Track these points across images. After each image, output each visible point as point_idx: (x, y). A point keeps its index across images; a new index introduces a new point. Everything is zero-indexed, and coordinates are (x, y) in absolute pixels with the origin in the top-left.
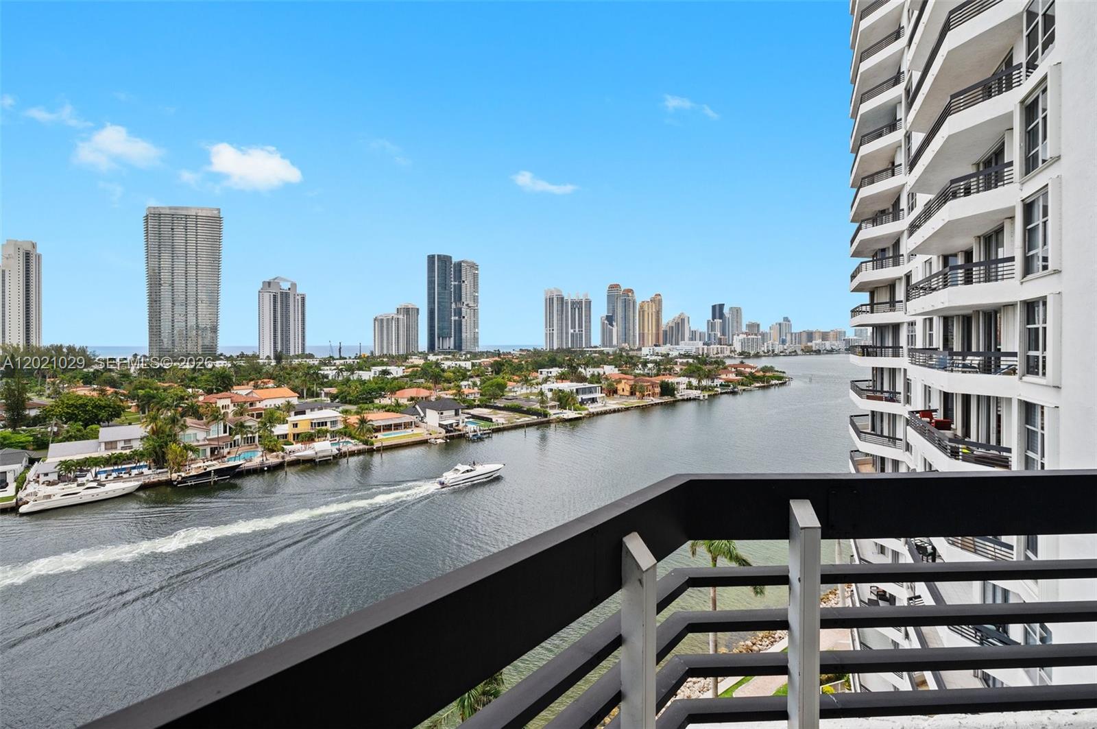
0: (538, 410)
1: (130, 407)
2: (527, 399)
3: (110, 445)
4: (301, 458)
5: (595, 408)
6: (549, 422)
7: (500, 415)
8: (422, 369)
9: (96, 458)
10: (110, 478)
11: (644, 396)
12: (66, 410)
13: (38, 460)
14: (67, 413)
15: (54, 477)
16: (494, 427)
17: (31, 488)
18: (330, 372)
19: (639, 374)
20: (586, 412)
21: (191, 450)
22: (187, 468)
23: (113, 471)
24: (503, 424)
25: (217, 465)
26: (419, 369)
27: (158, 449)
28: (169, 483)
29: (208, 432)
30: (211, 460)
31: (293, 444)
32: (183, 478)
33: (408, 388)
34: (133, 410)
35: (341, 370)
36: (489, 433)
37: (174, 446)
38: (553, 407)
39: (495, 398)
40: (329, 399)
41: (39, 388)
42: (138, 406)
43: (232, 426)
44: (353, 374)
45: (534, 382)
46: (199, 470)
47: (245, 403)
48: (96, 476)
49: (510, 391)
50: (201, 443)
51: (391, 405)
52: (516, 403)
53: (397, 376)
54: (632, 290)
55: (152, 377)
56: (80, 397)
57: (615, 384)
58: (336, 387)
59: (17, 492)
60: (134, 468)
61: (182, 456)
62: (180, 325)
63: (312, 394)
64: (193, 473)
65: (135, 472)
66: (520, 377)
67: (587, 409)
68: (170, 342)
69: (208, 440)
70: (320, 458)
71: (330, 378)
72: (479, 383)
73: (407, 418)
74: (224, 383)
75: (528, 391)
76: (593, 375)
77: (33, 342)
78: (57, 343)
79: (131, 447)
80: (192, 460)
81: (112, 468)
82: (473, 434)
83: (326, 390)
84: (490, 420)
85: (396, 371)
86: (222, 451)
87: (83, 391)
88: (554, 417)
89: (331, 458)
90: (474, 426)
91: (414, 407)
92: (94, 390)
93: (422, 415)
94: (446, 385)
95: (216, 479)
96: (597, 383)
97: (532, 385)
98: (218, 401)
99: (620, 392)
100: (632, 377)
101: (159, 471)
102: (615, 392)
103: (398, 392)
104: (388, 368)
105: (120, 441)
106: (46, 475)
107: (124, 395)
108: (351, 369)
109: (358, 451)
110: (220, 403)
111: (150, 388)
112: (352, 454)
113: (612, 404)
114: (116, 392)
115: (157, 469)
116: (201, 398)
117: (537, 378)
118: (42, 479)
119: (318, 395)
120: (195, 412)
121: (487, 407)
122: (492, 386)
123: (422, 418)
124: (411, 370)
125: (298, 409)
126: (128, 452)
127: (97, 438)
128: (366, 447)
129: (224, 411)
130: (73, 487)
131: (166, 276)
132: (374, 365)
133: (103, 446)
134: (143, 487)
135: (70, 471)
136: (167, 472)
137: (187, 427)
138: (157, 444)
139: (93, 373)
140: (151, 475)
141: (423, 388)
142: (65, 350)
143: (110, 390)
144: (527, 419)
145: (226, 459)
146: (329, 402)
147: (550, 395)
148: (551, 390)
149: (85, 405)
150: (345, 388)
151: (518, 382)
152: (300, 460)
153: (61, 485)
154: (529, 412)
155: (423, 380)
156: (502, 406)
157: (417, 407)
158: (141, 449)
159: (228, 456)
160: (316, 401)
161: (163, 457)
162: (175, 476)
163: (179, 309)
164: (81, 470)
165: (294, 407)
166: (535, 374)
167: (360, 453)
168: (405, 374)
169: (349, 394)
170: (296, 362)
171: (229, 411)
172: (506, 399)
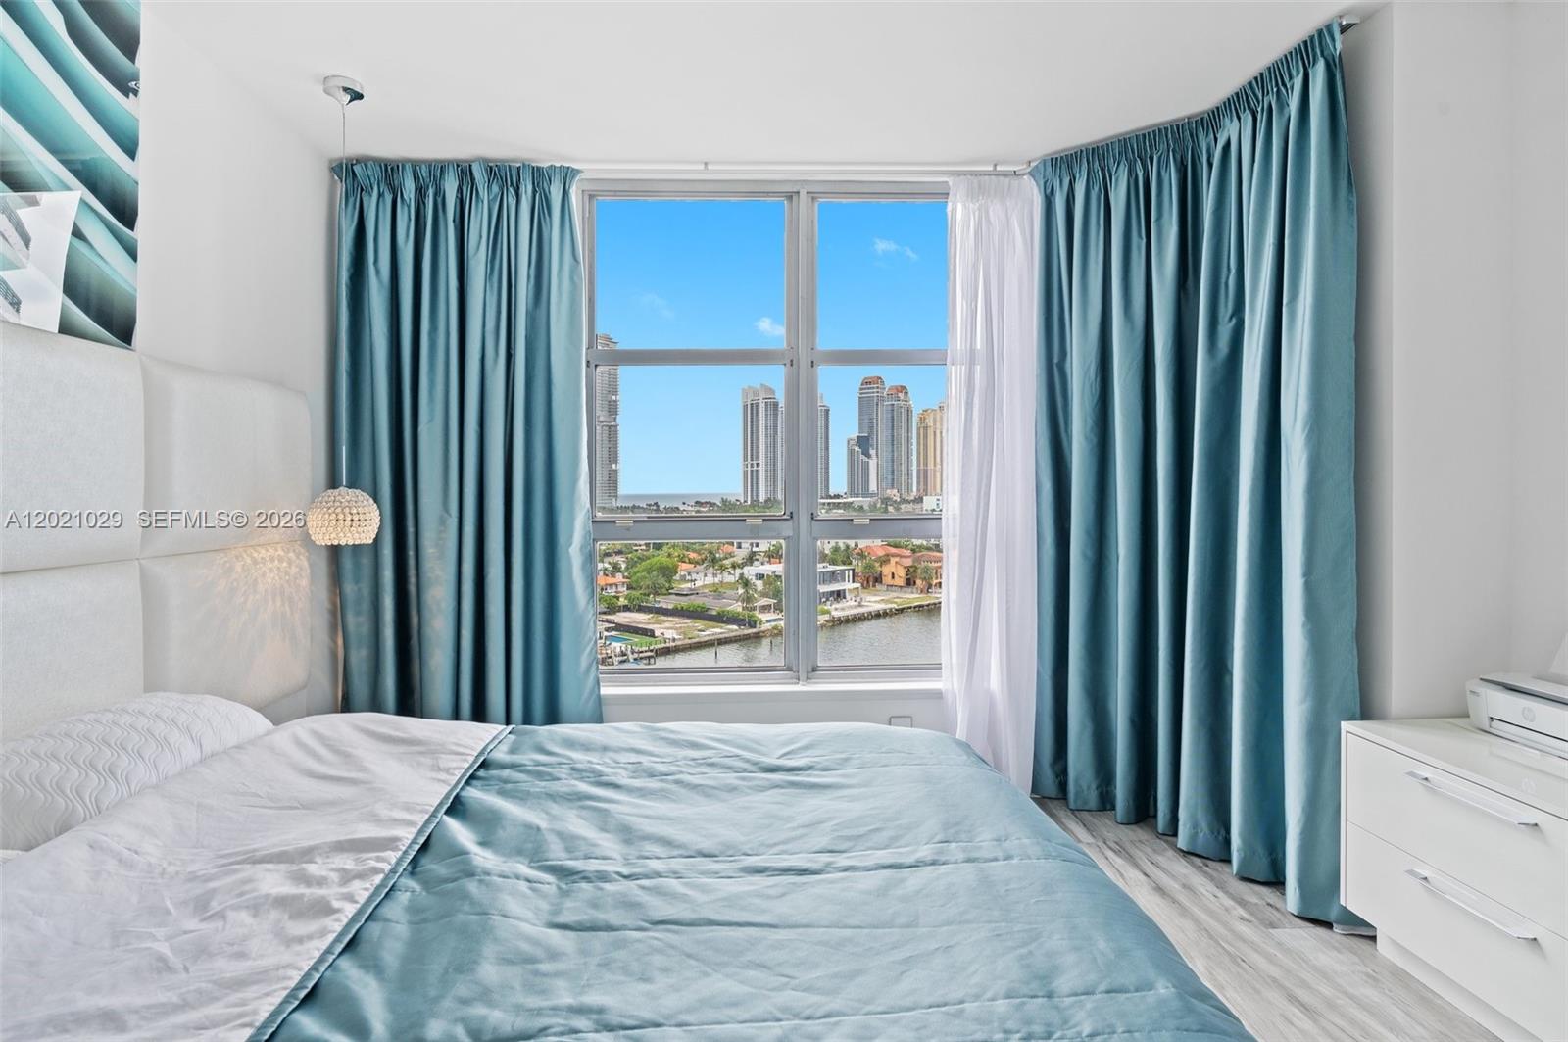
0: (739, 613)
2: (717, 591)
5: (843, 609)
6: (757, 637)
7: (667, 625)
11: (930, 586)
16: (659, 646)
19: (920, 547)
20: (827, 617)
24: (674, 640)
36: (649, 657)
38: (765, 608)
39: (656, 594)
45: (727, 562)
49: (683, 579)
52: (697, 601)
54: (904, 388)
57: (877, 564)
66: (700, 554)
67: (828, 612)
72: (623, 566)
75: (717, 580)
76: (836, 549)
82: (621, 658)
84: (650, 634)
88: (768, 626)
90: (619, 644)
96: (844, 563)
97: (723, 568)
99: (887, 580)
100: (908, 553)
102: (878, 580)
113: (874, 602)
117: (731, 555)
121: (641, 609)
122: (649, 571)
144: (718, 630)
147: (760, 585)
148: (760, 577)
151: (696, 563)
154: (721, 618)
156: (670, 607)
166: (728, 548)
172: (677, 594)
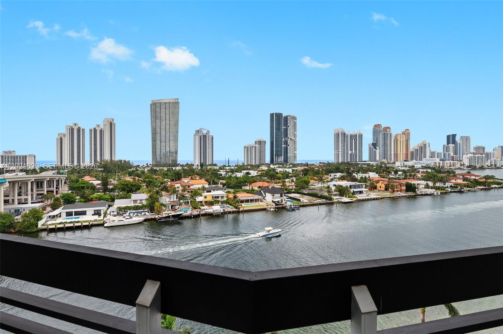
0: (327, 196)
1: (144, 186)
2: (321, 189)
3: (135, 201)
4: (207, 213)
5: (362, 197)
6: (332, 204)
7: (305, 198)
8: (266, 172)
9: (129, 207)
10: (134, 215)
11: (394, 191)
12: (121, 186)
13: (111, 206)
14: (122, 188)
15: (115, 213)
16: (301, 204)
17: (108, 217)
18: (223, 173)
19: (392, 178)
20: (356, 199)
21: (164, 206)
22: (162, 213)
23: (135, 212)
24: (306, 203)
25: (173, 213)
26: (265, 172)
27: (151, 204)
28: (155, 219)
29: (170, 198)
30: (171, 211)
31: (204, 206)
32: (160, 218)
33: (258, 182)
34: (145, 187)
35: (228, 172)
36: (298, 207)
37: (157, 203)
38: (336, 195)
39: (302, 189)
40: (222, 186)
41: (114, 177)
42: (146, 185)
43: (180, 196)
44: (233, 174)
45: (325, 180)
46: (166, 215)
47: (186, 186)
48: (129, 214)
49: (312, 185)
50: (167, 203)
51: (250, 190)
52: (314, 192)
53: (254, 175)
54: (389, 127)
55: (153, 173)
56: (126, 181)
57: (375, 183)
58: (225, 180)
59: (104, 218)
60: (143, 212)
61: (160, 208)
62: (163, 151)
63: (215, 183)
64: (164, 216)
65: (143, 213)
66: (317, 178)
67: (356, 197)
68: (160, 158)
69: (170, 202)
70: (215, 213)
71: (223, 175)
72: (295, 180)
73: (256, 197)
74: (178, 176)
75: (322, 186)
76: (362, 178)
77: (113, 159)
78: (120, 159)
79: (142, 203)
80: (164, 210)
81: (135, 211)
82: (290, 207)
83: (221, 181)
84: (299, 200)
85: (253, 173)
86: (175, 207)
87: (129, 179)
88: (336, 200)
89: (220, 214)
90: (290, 203)
91: (260, 191)
92: (132, 178)
93: (264, 195)
94: (278, 181)
95: (172, 219)
96: (364, 182)
97: (324, 182)
98: (175, 185)
99: (379, 188)
100: (387, 180)
101: (152, 214)
102: (375, 188)
103: (252, 184)
104: (249, 171)
105: (138, 200)
106: (113, 212)
107: (141, 181)
108: (232, 171)
109: (232, 211)
110: (176, 186)
111: (151, 178)
112: (230, 213)
113: (373, 195)
114: (138, 179)
115: (151, 213)
116: (169, 183)
117: (328, 178)
118: (112, 214)
119: (217, 184)
120: (166, 189)
121: (298, 193)
122: (301, 182)
123: (264, 197)
124: (260, 172)
125: (207, 190)
126: (140, 205)
127: (131, 198)
128: (236, 210)
129: (178, 189)
130: (121, 218)
131: (158, 130)
132: (243, 170)
133: (132, 201)
134: (146, 220)
135: (122, 211)
136: (154, 214)
137: (162, 196)
138: (151, 202)
139: (132, 171)
140: (149, 215)
141: (266, 182)
142: (123, 162)
143: (137, 178)
144: (320, 201)
145: (177, 211)
146: (222, 187)
147: (333, 188)
148: (335, 185)
149: (128, 184)
150: (229, 181)
151: (316, 180)
152: (207, 214)
153: (118, 217)
154: (321, 197)
155: (266, 178)
156: (307, 193)
157: (262, 191)
158: (145, 204)
159: (178, 210)
160: (216, 186)
161: (153, 208)
162: (157, 216)
163: (163, 144)
164: (125, 211)
165: (206, 189)
166: (326, 176)
167: (233, 212)
168: (258, 174)
169: (231, 183)
170: (209, 167)
171: (180, 189)
172: (309, 189)
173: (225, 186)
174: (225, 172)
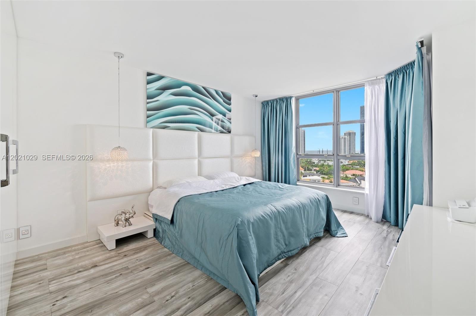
8: (358, 161)
18: (315, 161)
26: (356, 161)
33: (351, 170)
35: (320, 160)
40: (315, 172)
44: (325, 162)
51: (343, 177)
53: (345, 164)
58: (318, 167)
63: (309, 170)
71: (316, 163)
73: (351, 184)
83: (314, 168)
85: (345, 162)
91: (355, 179)
93: (359, 183)
103: (346, 171)
119: (311, 170)
123: (359, 184)
124: (352, 162)
125: (304, 175)
141: (359, 170)
146: (316, 173)
150: (322, 168)
155: (358, 167)
157: (356, 179)
160: (310, 172)
168: (349, 163)
169: (324, 170)
173: (319, 173)
174: (317, 161)
